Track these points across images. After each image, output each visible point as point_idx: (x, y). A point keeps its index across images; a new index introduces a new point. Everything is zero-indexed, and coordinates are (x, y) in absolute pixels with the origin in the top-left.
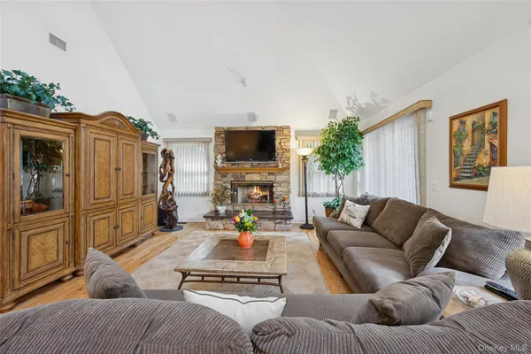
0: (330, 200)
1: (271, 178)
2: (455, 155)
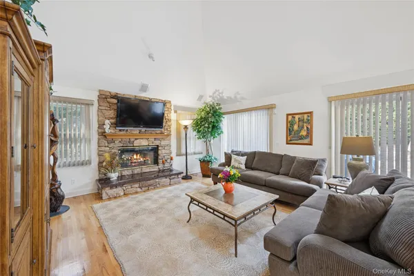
0: (201, 156)
1: (157, 143)
2: (289, 131)
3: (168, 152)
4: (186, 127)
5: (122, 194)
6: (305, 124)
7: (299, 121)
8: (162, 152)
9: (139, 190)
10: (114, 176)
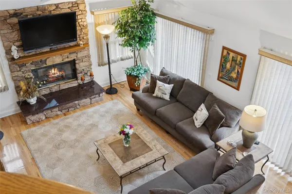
1: (72, 57)
2: (222, 67)
3: (87, 64)
4: (107, 37)
5: (44, 118)
6: (237, 67)
7: (232, 60)
8: (80, 66)
9: (59, 113)
10: (33, 101)
